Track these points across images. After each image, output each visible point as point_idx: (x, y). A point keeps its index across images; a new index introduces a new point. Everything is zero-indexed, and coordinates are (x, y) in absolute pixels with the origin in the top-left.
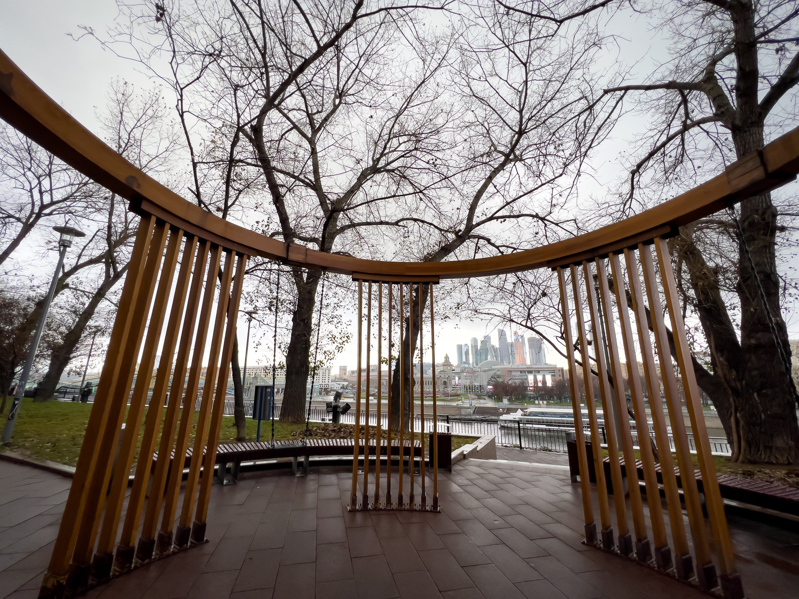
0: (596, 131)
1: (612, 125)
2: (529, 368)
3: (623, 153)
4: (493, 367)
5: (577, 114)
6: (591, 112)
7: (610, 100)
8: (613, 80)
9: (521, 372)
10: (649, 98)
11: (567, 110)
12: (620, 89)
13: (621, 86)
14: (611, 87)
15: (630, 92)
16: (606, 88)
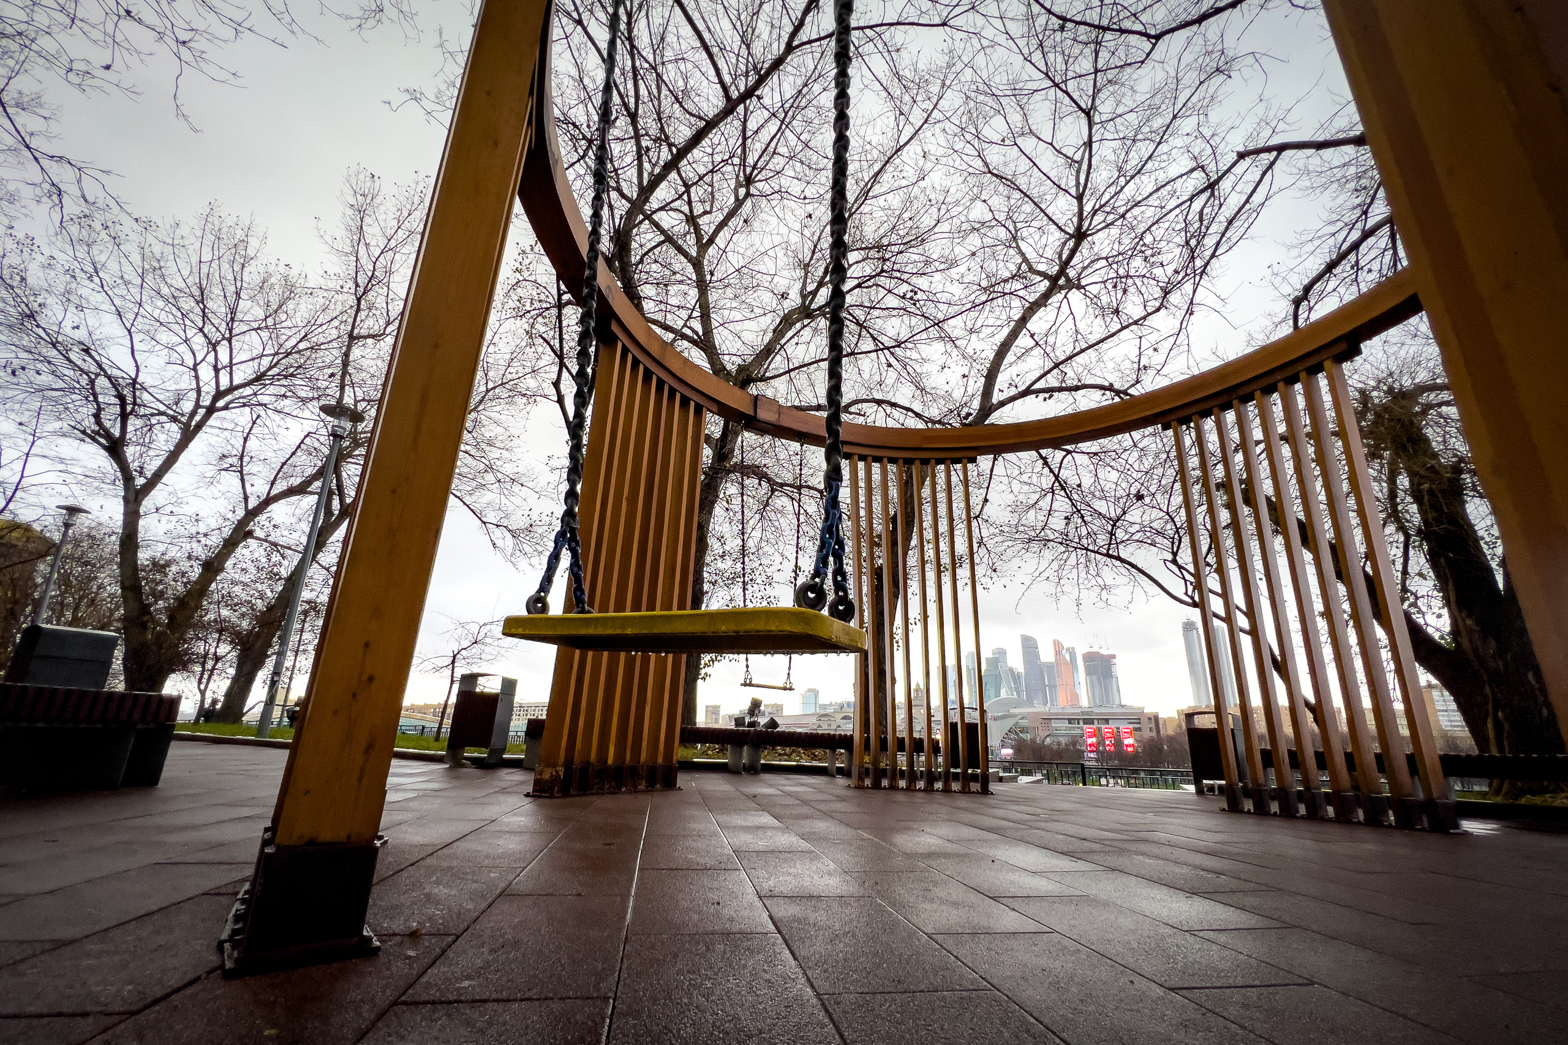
0: (1222, 229)
1: (1255, 214)
2: (1087, 713)
3: (1276, 268)
4: (1013, 711)
5: (1185, 198)
6: (1212, 194)
7: (1249, 170)
8: (1255, 134)
9: (1070, 721)
10: (1326, 164)
11: (1165, 193)
12: (1268, 150)
13: (1271, 143)
14: (1251, 147)
15: (1287, 153)
16: (1241, 149)
